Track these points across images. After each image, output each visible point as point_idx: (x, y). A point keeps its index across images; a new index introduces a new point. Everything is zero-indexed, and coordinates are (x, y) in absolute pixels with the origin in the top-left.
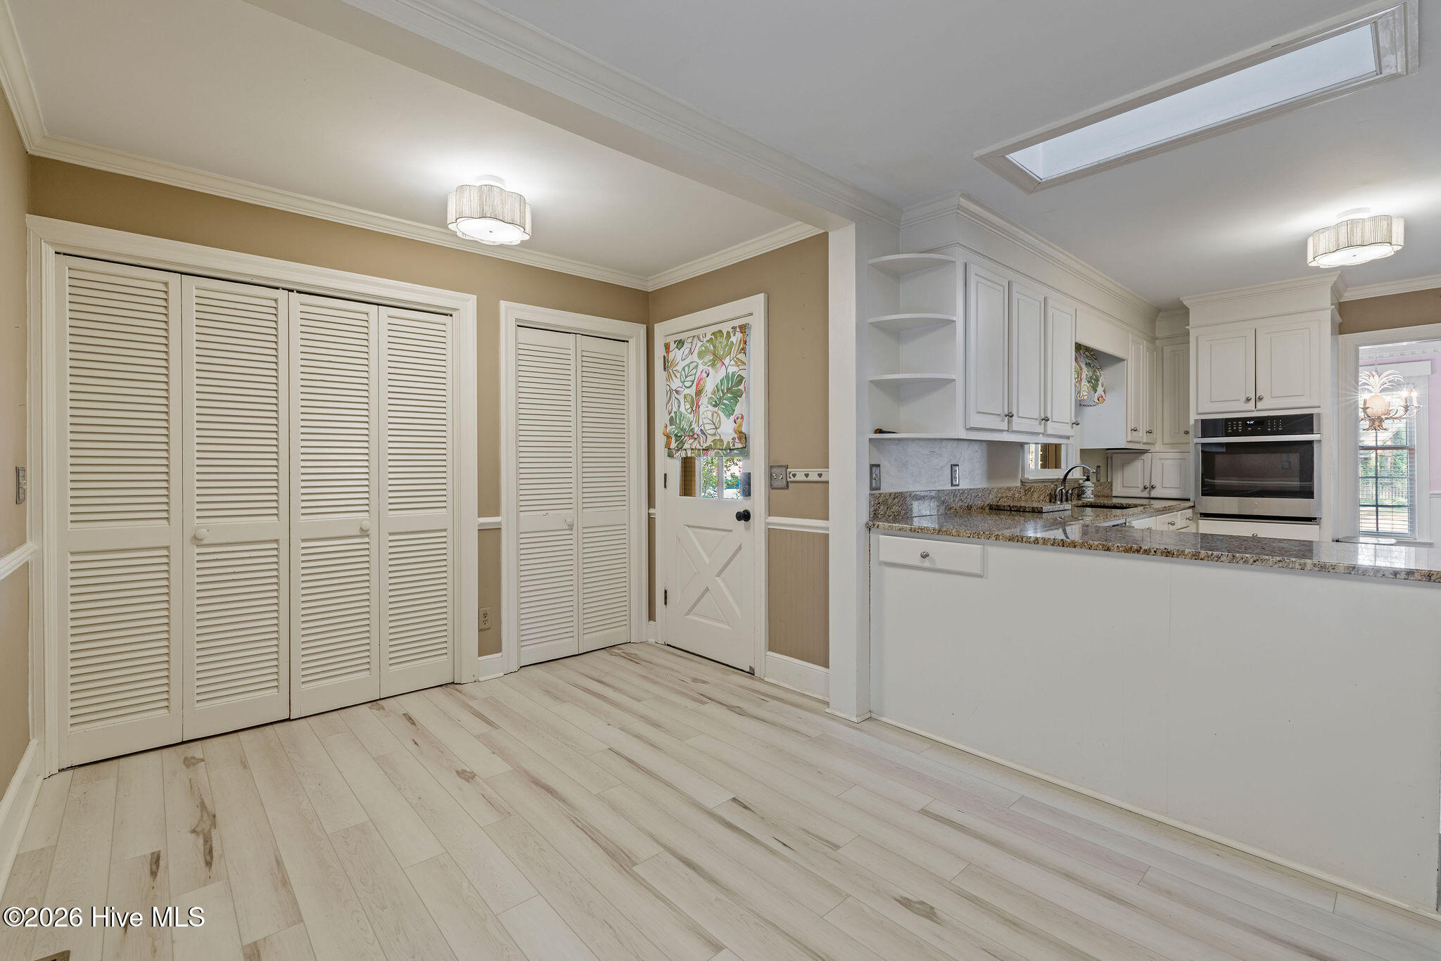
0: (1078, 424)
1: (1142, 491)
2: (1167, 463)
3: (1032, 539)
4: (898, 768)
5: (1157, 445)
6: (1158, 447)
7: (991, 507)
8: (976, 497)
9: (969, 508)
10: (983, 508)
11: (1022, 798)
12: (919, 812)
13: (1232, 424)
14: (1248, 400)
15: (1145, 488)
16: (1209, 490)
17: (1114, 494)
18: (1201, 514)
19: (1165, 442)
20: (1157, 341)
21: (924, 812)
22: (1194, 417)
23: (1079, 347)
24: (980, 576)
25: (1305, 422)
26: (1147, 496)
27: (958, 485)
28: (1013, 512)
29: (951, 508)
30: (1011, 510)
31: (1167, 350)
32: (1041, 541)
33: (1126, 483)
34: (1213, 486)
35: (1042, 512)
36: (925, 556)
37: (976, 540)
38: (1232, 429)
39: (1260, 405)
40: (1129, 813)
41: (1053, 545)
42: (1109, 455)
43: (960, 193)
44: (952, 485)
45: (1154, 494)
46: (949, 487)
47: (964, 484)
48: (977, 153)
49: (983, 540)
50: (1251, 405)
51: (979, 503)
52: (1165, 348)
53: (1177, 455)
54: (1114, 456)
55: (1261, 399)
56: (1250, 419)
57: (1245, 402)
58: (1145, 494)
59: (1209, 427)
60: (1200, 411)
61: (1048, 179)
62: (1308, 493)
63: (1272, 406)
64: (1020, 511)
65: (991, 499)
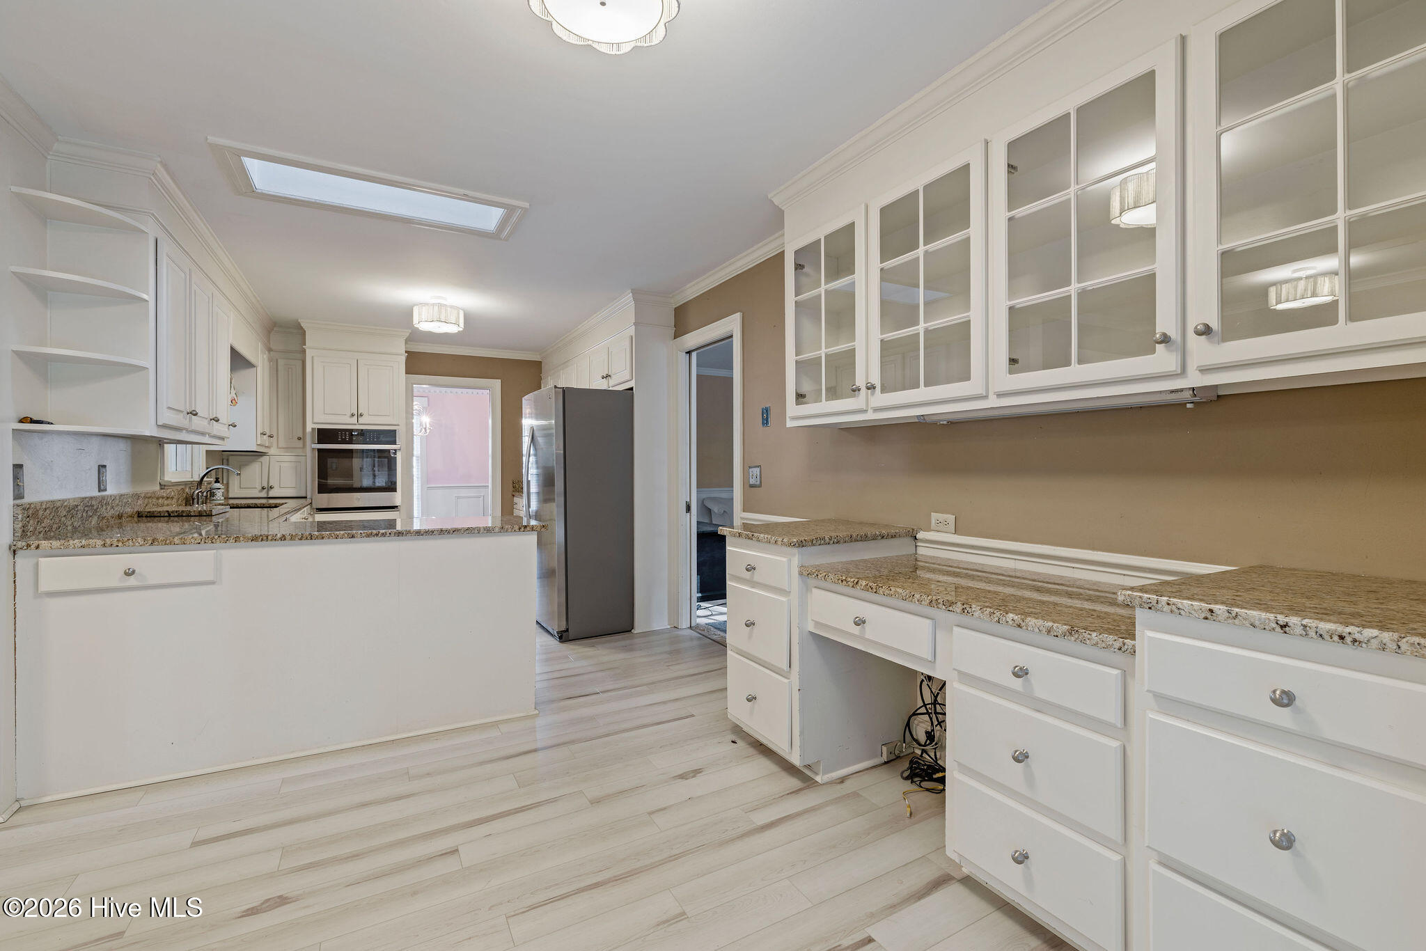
0: (235, 426)
1: (260, 491)
2: (283, 465)
3: (279, 536)
4: (119, 831)
5: (272, 448)
6: (272, 451)
7: (140, 515)
8: (126, 503)
9: (120, 517)
10: (132, 516)
11: (284, 781)
12: (190, 847)
13: (342, 434)
14: (353, 415)
15: (263, 488)
16: (323, 489)
17: (230, 496)
18: (317, 509)
19: (280, 446)
20: (271, 353)
21: (195, 844)
22: (310, 427)
23: (232, 349)
24: (213, 583)
25: (390, 436)
26: (265, 496)
27: (106, 490)
28: (172, 518)
29: (103, 518)
30: (169, 516)
31: (281, 362)
32: (288, 537)
33: (245, 484)
34: (326, 484)
35: (212, 515)
36: (129, 573)
37: (209, 545)
38: (342, 438)
39: (361, 420)
40: (370, 746)
41: (301, 539)
42: (225, 457)
43: (159, 159)
44: (100, 490)
45: (272, 494)
46: (96, 493)
47: (111, 490)
48: (211, 139)
49: (218, 545)
50: (354, 420)
51: (129, 510)
52: (279, 360)
53: (293, 459)
54: (230, 457)
55: (361, 415)
56: (357, 430)
57: (351, 417)
58: (263, 494)
59: (325, 435)
60: (315, 421)
61: (264, 192)
62: (391, 487)
63: (369, 421)
64: (182, 516)
65: (140, 506)
